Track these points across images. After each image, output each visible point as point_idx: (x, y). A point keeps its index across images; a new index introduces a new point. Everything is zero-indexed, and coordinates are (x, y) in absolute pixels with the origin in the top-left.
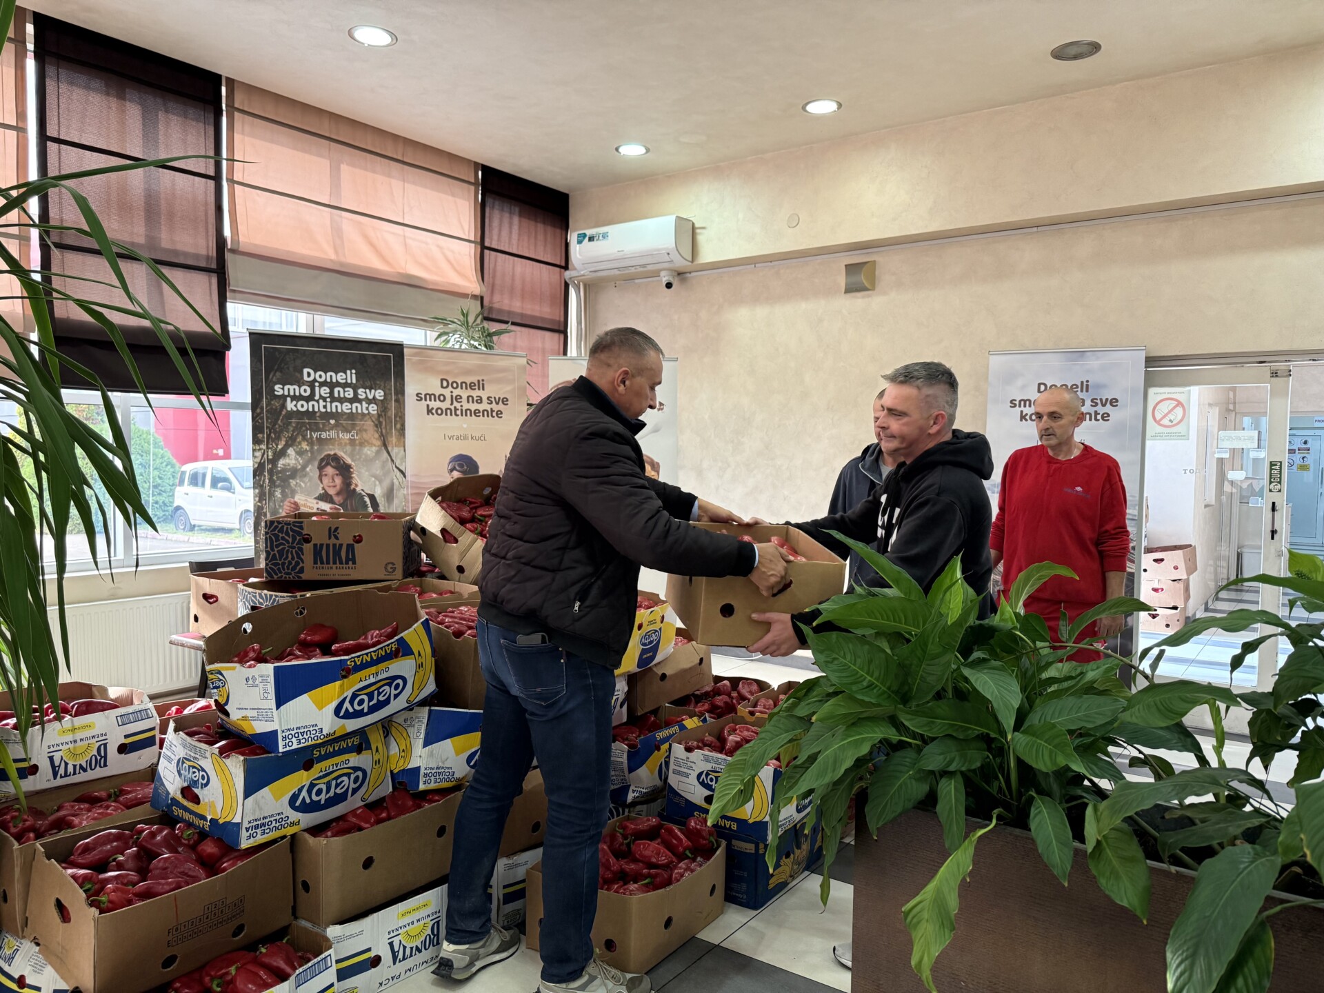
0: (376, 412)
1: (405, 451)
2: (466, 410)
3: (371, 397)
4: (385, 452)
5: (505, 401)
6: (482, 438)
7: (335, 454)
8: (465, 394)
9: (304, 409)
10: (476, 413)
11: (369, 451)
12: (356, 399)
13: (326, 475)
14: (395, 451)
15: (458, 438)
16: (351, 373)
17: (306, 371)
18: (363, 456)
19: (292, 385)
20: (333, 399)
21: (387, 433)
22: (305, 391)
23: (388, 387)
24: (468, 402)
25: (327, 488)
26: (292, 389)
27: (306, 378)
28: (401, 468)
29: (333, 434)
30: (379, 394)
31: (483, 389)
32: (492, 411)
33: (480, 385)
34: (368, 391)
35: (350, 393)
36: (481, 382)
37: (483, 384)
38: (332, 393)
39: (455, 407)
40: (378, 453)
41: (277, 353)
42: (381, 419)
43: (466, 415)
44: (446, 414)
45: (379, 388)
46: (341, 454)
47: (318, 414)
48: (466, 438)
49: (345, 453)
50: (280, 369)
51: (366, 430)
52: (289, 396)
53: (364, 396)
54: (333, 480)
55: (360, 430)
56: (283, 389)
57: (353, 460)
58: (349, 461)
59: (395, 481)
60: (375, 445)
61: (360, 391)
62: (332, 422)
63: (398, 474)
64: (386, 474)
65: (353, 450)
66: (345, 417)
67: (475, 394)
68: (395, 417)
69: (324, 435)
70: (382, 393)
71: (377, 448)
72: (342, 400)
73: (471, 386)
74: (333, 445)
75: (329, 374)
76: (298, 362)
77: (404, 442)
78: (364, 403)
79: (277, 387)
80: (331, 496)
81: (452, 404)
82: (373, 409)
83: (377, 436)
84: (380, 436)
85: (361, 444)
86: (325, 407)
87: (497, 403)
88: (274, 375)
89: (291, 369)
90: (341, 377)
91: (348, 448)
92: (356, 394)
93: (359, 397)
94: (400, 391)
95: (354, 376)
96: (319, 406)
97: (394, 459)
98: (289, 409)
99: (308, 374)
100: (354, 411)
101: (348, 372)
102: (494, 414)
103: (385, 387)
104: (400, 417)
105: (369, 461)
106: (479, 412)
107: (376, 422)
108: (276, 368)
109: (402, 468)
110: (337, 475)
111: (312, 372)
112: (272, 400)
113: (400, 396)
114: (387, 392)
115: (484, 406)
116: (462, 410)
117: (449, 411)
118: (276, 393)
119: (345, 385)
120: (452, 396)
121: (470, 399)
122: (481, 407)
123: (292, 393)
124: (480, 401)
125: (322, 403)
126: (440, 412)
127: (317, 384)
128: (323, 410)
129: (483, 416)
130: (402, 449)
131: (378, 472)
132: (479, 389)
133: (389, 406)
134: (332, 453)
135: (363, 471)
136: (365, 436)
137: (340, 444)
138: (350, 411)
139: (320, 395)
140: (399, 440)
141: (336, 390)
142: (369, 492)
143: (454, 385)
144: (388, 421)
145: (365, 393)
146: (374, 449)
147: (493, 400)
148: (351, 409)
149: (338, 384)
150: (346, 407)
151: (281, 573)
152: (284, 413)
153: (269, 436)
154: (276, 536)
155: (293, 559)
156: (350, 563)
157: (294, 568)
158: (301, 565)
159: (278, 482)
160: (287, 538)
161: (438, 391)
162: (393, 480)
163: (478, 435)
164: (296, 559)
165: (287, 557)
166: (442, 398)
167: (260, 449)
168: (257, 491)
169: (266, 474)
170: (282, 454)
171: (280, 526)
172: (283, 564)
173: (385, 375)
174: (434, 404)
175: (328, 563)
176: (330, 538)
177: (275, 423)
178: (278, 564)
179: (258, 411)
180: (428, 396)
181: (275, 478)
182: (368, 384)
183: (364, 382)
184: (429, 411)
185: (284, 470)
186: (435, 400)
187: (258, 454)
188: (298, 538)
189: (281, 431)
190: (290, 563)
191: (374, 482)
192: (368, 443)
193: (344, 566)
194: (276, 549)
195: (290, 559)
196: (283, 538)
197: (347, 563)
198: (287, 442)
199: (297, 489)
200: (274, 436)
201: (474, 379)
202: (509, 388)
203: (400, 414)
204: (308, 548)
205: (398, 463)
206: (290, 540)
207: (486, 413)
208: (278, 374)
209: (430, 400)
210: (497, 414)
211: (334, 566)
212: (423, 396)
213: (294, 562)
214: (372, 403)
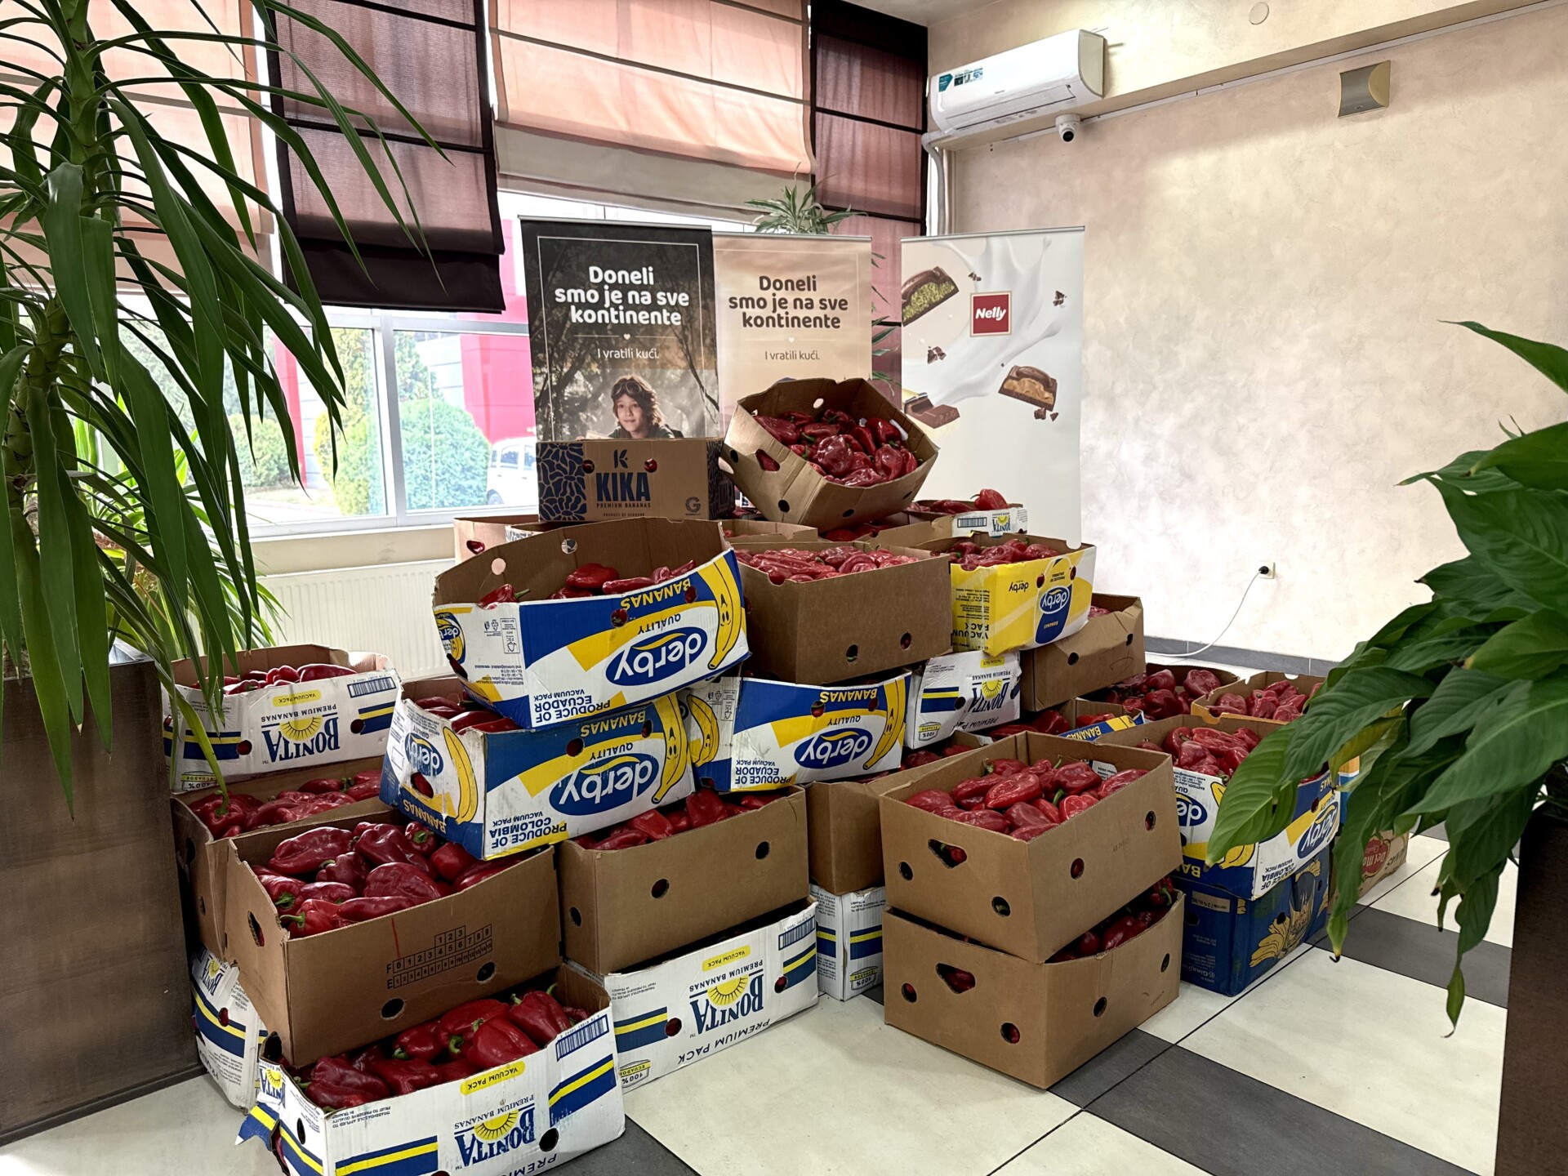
0: (679, 323)
1: (717, 374)
2: (793, 318)
3: (673, 303)
4: (692, 375)
5: (843, 304)
6: (814, 356)
7: (632, 379)
8: (790, 296)
9: (592, 320)
10: (806, 322)
11: (673, 375)
12: (654, 307)
13: (622, 406)
14: (704, 375)
15: (783, 357)
16: (648, 272)
17: (592, 269)
18: (666, 382)
19: (576, 289)
20: (627, 307)
21: (694, 350)
22: (593, 296)
23: (694, 289)
24: (795, 307)
25: (624, 423)
26: (576, 294)
27: (592, 279)
28: (712, 397)
29: (628, 352)
30: (683, 299)
31: (815, 289)
32: (826, 318)
33: (810, 284)
34: (669, 294)
35: (647, 298)
36: (812, 280)
37: (814, 282)
38: (625, 298)
39: (779, 315)
40: (684, 377)
41: (555, 247)
42: (686, 333)
43: (793, 326)
44: (768, 325)
45: (683, 291)
46: (639, 378)
47: (609, 327)
48: (793, 356)
49: (644, 377)
50: (561, 268)
51: (668, 348)
52: (573, 303)
53: (664, 302)
54: (631, 412)
55: (661, 347)
56: (565, 294)
57: (653, 387)
58: (649, 387)
59: (706, 414)
60: (680, 368)
61: (660, 295)
62: (627, 337)
63: (710, 404)
64: (695, 404)
65: (653, 374)
66: (642, 330)
67: (804, 295)
68: (704, 329)
69: (618, 354)
70: (687, 298)
71: (682, 371)
72: (638, 308)
73: (799, 285)
74: (629, 367)
75: (620, 273)
76: (582, 258)
77: (716, 362)
78: (664, 311)
79: (558, 292)
80: (629, 433)
81: (774, 311)
82: (676, 319)
83: (682, 354)
84: (686, 355)
85: (664, 366)
86: (617, 317)
87: (833, 308)
88: (554, 276)
89: (574, 267)
90: (635, 277)
91: (648, 371)
92: (654, 298)
93: (659, 303)
94: (709, 294)
95: (651, 275)
96: (609, 317)
97: (704, 385)
98: (574, 321)
99: (596, 274)
100: (653, 322)
101: (644, 270)
102: (829, 323)
103: (689, 288)
104: (710, 329)
105: (674, 388)
106: (810, 321)
107: (681, 337)
108: (555, 266)
109: (714, 397)
110: (635, 406)
111: (599, 270)
112: (552, 309)
113: (709, 301)
114: (693, 295)
115: (817, 312)
116: (787, 318)
117: (770, 321)
118: (557, 300)
119: (641, 288)
120: (774, 300)
121: (798, 302)
122: (812, 314)
123: (576, 300)
124: (810, 305)
125: (613, 312)
126: (760, 322)
127: (606, 287)
128: (615, 321)
129: (815, 326)
130: (714, 371)
131: (685, 402)
132: (809, 289)
133: (695, 315)
134: (628, 377)
135: (666, 401)
136: (667, 354)
137: (637, 366)
138: (647, 322)
139: (611, 302)
140: (708, 359)
141: (630, 294)
142: (675, 429)
143: (778, 285)
144: (694, 334)
145: (666, 297)
146: (679, 372)
147: (827, 303)
148: (649, 319)
149: (632, 287)
150: (642, 317)
151: (558, 512)
152: (568, 325)
153: (551, 356)
154: (551, 464)
155: (572, 493)
156: (643, 498)
157: (574, 506)
158: (583, 501)
159: (565, 416)
160: (563, 466)
161: (757, 293)
162: (702, 413)
163: (808, 351)
164: (576, 494)
165: (565, 492)
166: (762, 303)
167: (542, 373)
168: (541, 427)
169: (550, 405)
170: (568, 379)
171: (554, 450)
172: (561, 501)
173: (690, 274)
174: (752, 312)
175: (616, 499)
176: (616, 466)
177: (558, 339)
178: (555, 501)
179: (537, 323)
180: (744, 302)
181: (561, 410)
182: (669, 285)
183: (663, 283)
184: (746, 322)
185: (572, 400)
186: (753, 307)
187: (540, 379)
188: (577, 466)
189: (566, 350)
190: (569, 499)
191: (681, 415)
192: (672, 365)
193: (636, 502)
194: (551, 482)
195: (568, 494)
196: (559, 466)
197: (639, 499)
198: (573, 364)
199: (589, 424)
200: (557, 359)
201: (802, 275)
202: (848, 286)
203: (709, 324)
204: (590, 478)
205: (708, 390)
206: (568, 469)
207: (818, 321)
208: (559, 275)
209: (747, 307)
210: (833, 323)
211: (623, 503)
212: (738, 302)
213: (573, 498)
214: (675, 311)
